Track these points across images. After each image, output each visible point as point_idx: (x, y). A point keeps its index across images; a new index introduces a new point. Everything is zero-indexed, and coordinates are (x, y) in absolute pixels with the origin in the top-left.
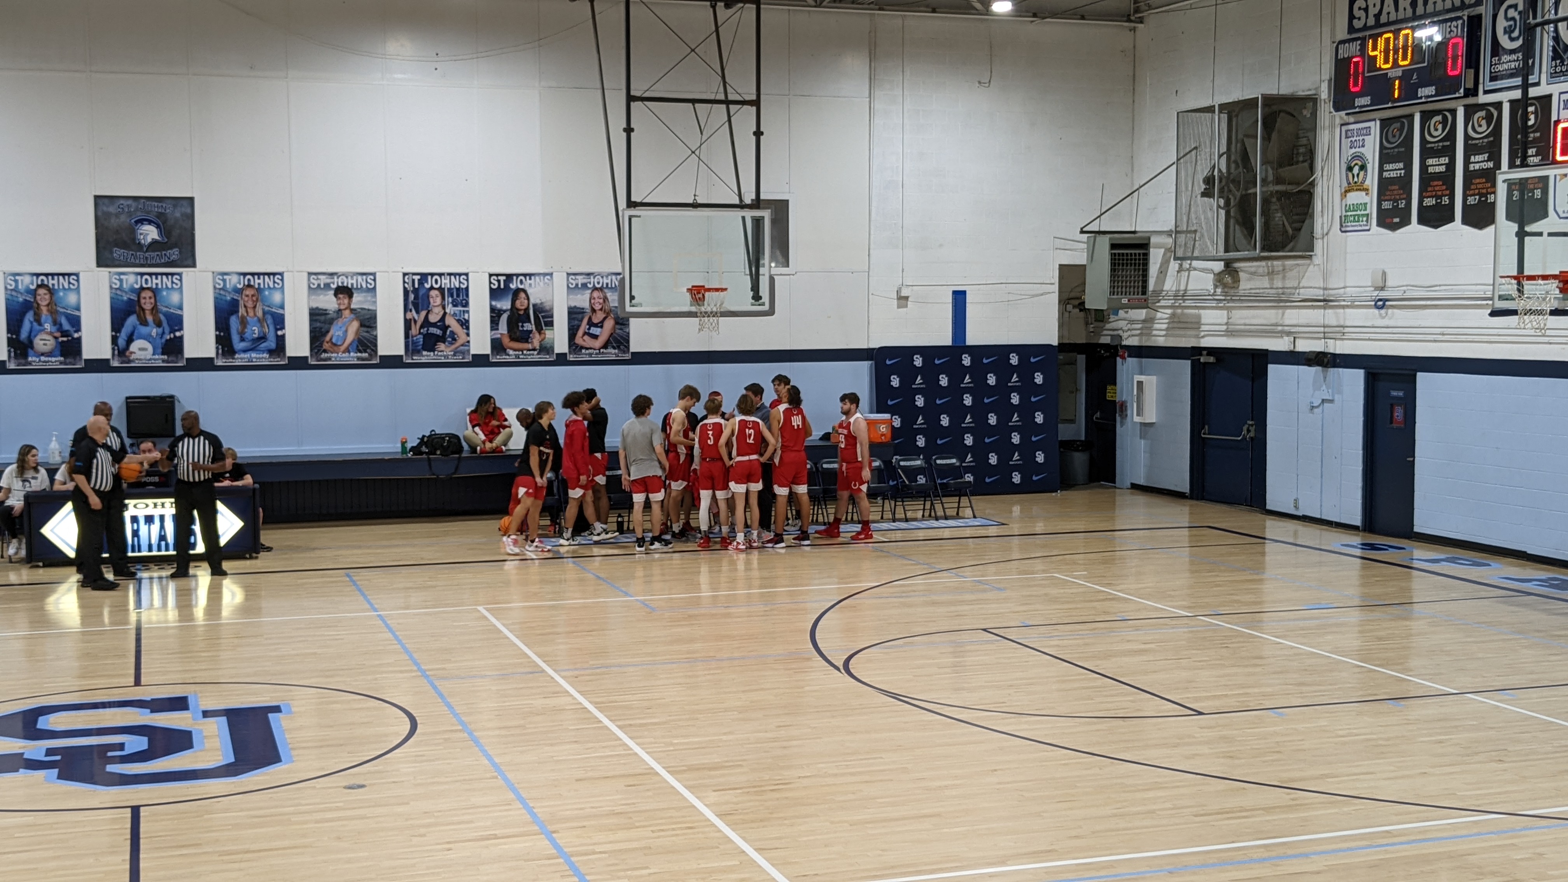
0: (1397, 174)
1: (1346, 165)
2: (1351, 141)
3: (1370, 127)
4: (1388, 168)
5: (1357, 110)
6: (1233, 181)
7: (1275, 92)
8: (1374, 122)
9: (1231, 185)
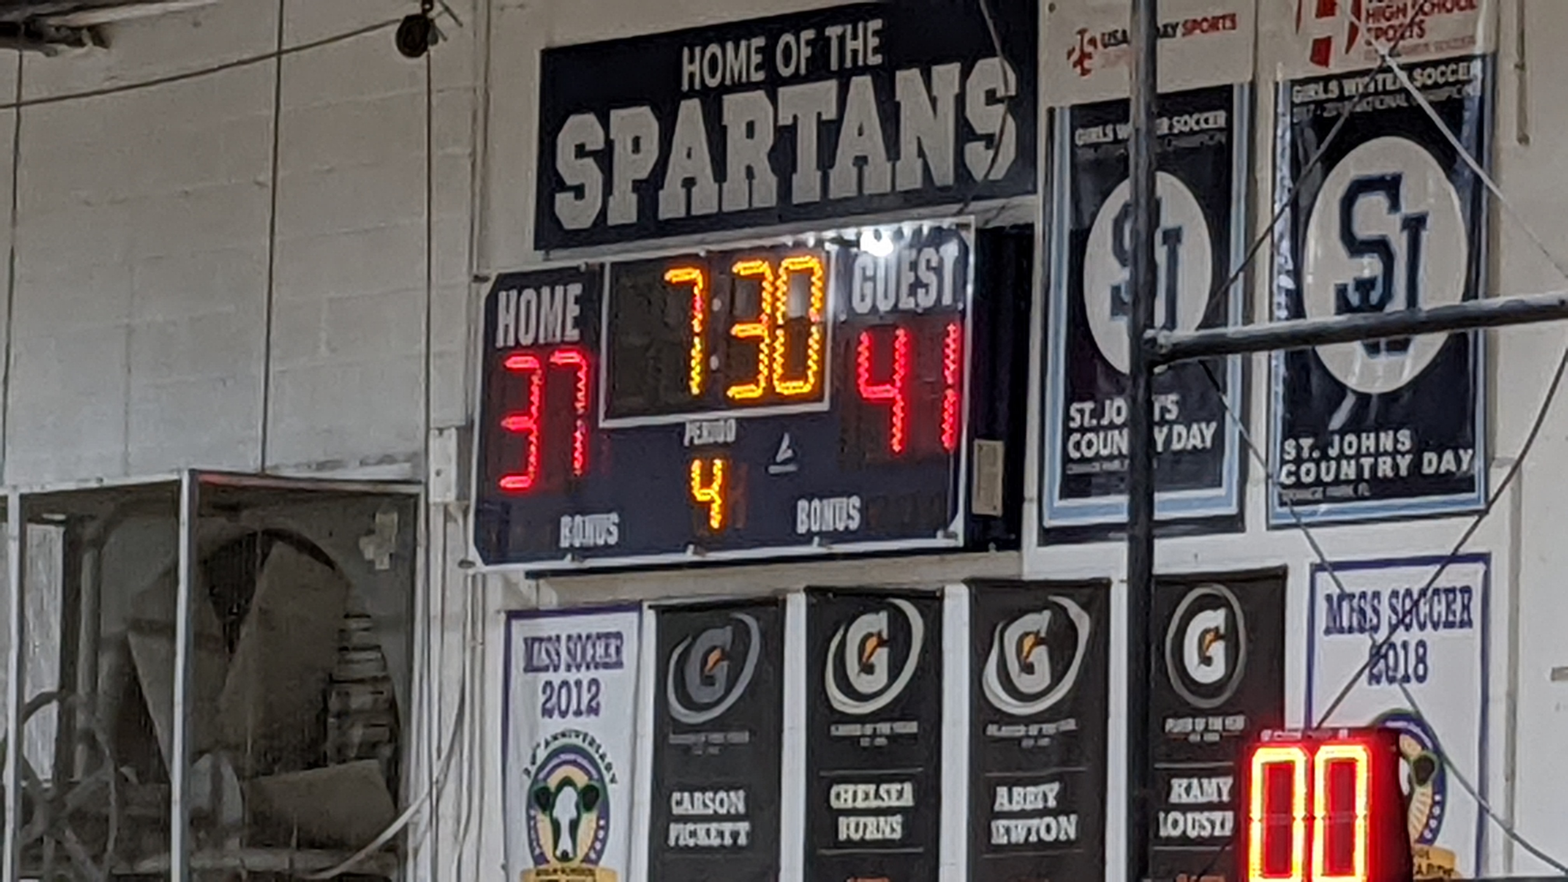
0: (721, 834)
1: (528, 782)
2: (549, 684)
3: (618, 636)
4: (686, 809)
5: (567, 563)
6: (78, 818)
7: (252, 465)
8: (633, 616)
9: (69, 833)
